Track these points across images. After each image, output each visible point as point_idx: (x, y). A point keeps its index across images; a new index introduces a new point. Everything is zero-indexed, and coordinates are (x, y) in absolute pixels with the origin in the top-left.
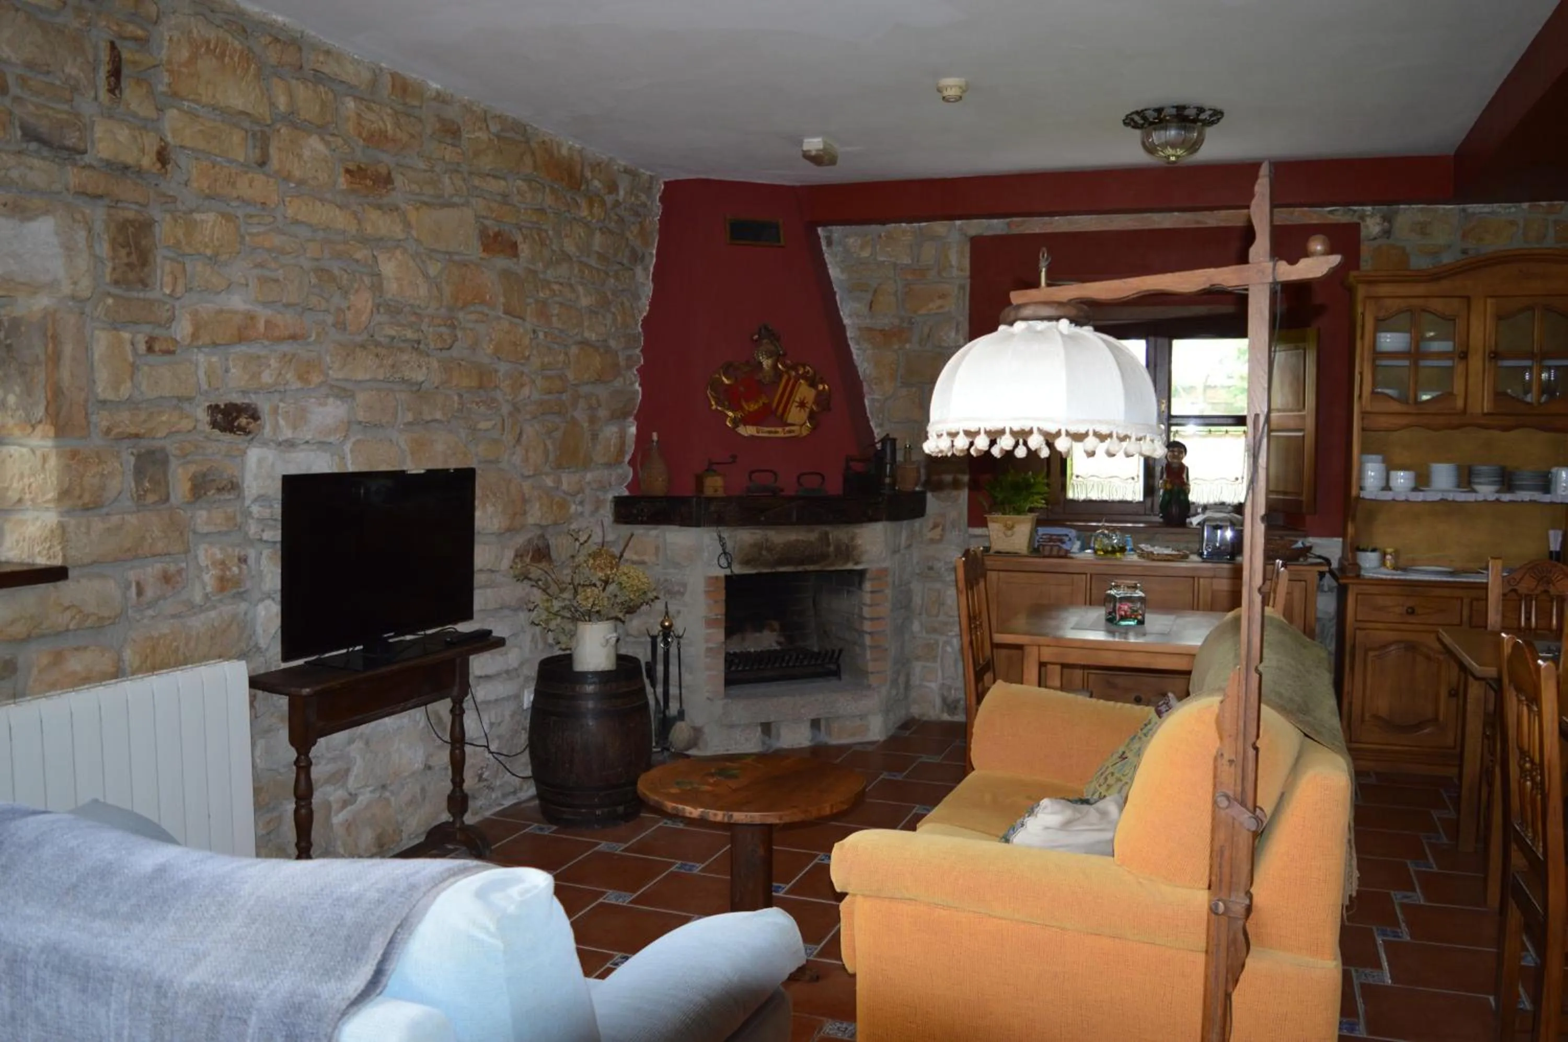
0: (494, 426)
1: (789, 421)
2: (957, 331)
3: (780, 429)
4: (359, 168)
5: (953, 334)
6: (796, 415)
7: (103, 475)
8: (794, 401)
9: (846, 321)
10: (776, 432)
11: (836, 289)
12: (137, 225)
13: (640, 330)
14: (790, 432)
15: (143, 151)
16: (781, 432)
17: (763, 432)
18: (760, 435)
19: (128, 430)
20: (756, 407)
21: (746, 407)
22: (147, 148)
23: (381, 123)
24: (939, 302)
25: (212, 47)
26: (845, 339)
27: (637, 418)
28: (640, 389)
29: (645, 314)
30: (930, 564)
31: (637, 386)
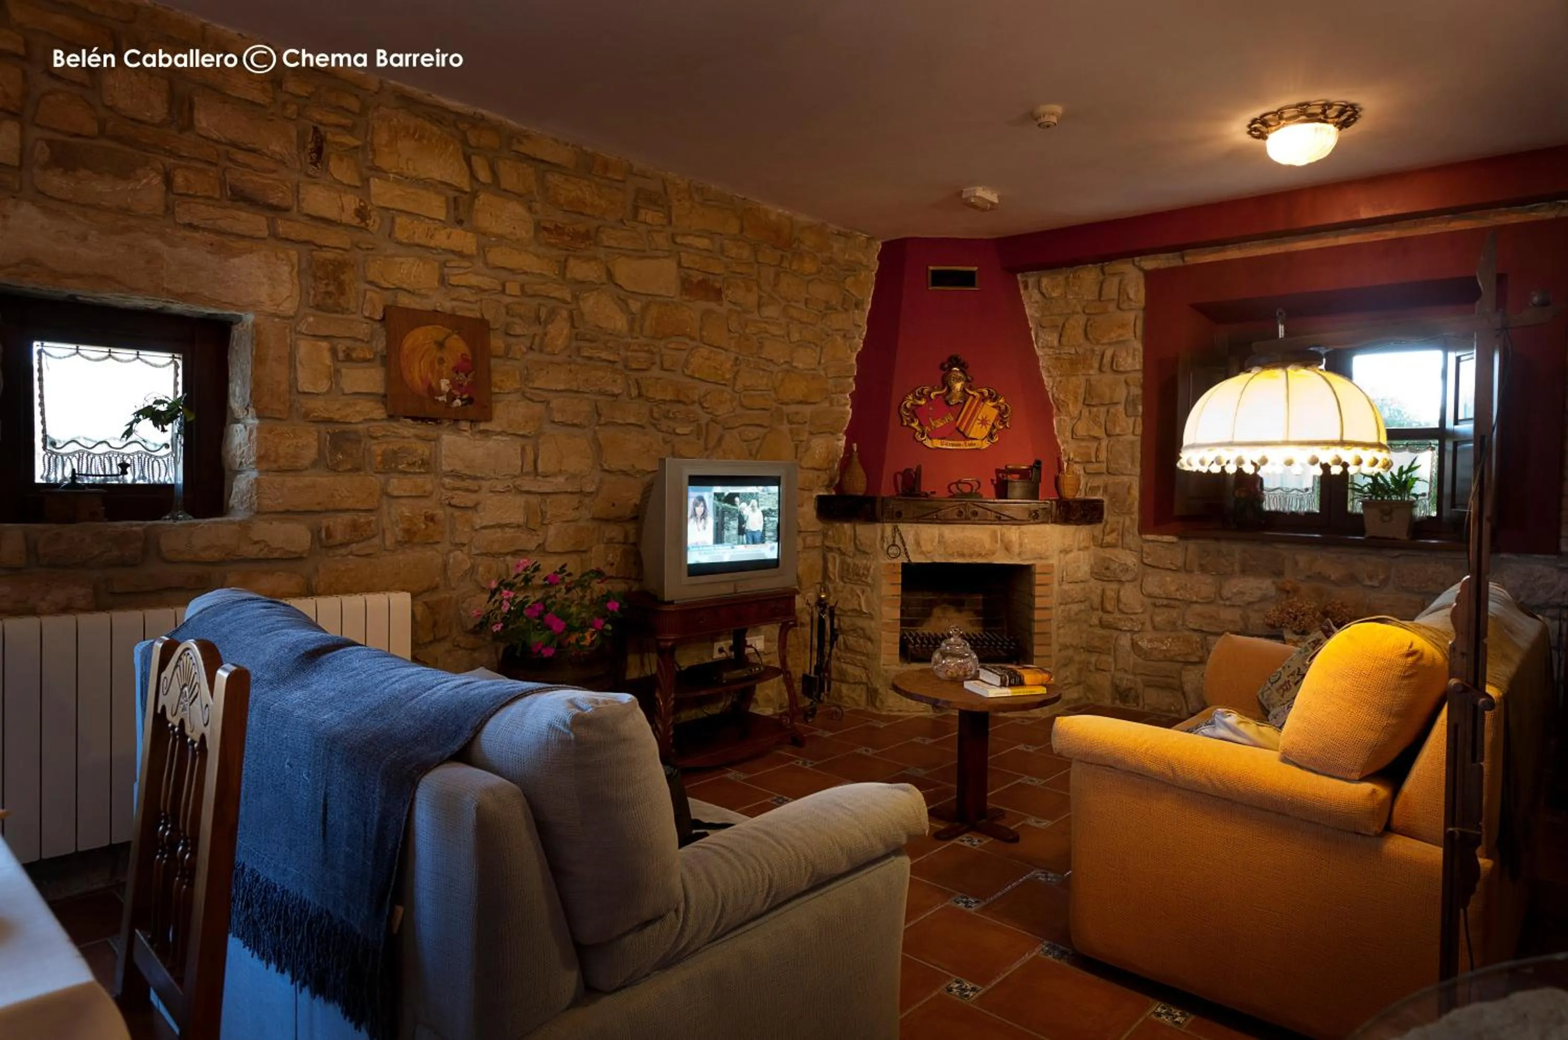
0: (692, 431)
1: (971, 435)
2: (1134, 359)
3: (962, 443)
4: (556, 226)
5: (1130, 360)
6: (978, 432)
7: (297, 446)
8: (977, 419)
9: (1039, 352)
10: (960, 445)
11: (1031, 325)
12: (336, 263)
13: (854, 362)
14: (970, 445)
15: (342, 208)
16: (964, 445)
17: (948, 445)
18: (944, 447)
19: (323, 415)
20: (942, 424)
21: (933, 424)
22: (346, 206)
23: (579, 192)
24: (1120, 331)
25: (411, 132)
26: (1039, 367)
27: (846, 433)
28: (851, 411)
29: (859, 349)
30: (1106, 565)
31: (849, 409)
